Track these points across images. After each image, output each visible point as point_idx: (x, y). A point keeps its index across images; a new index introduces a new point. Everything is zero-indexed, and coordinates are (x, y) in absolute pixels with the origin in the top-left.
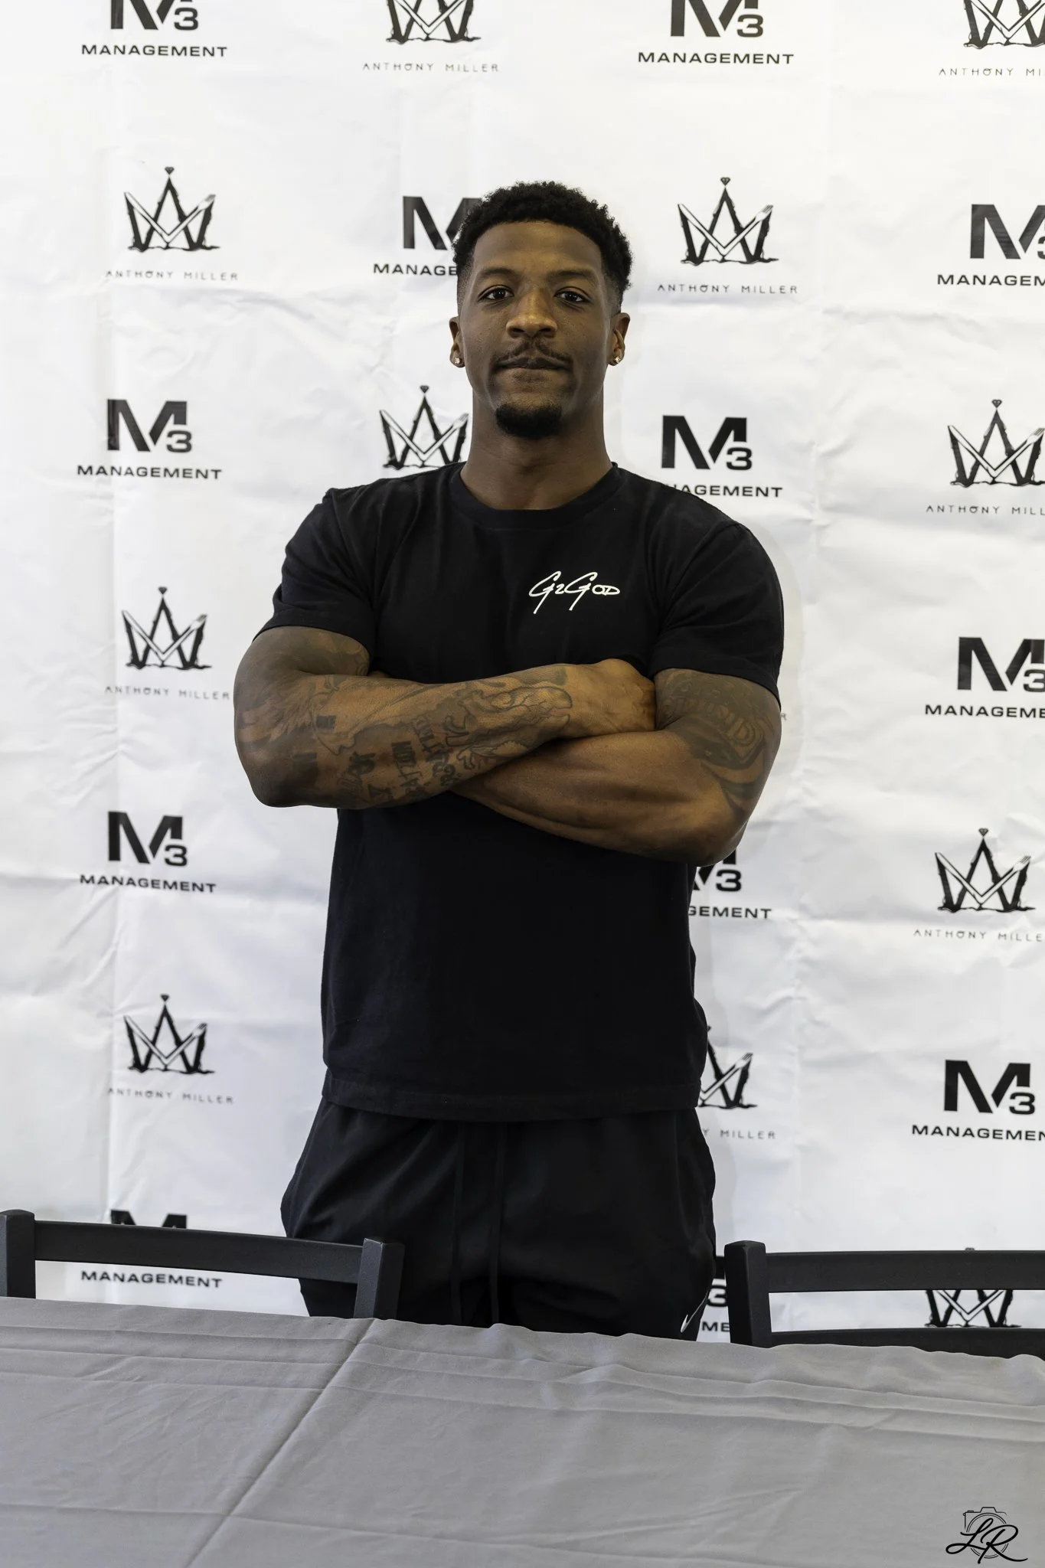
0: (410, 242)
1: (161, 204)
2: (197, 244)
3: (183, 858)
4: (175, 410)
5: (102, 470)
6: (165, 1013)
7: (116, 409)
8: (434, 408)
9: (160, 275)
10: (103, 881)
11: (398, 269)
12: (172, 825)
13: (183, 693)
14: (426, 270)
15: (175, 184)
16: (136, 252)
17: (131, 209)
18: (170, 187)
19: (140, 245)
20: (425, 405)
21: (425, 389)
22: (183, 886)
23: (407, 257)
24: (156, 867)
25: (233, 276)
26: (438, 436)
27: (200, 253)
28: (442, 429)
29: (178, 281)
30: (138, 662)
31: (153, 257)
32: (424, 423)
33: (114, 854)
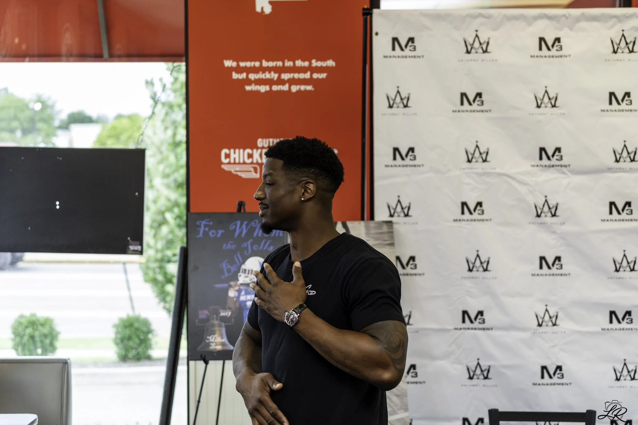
0: (541, 158)
1: (475, 151)
2: (485, 161)
3: (484, 322)
4: (480, 204)
5: (460, 220)
6: (478, 364)
7: (464, 204)
8: (550, 202)
9: (475, 169)
10: (461, 329)
11: (537, 166)
12: (481, 313)
13: (483, 278)
14: (546, 166)
15: (479, 145)
16: (468, 164)
17: (467, 152)
18: (477, 146)
19: (469, 161)
20: (546, 201)
21: (546, 197)
22: (484, 329)
23: (540, 163)
24: (476, 324)
25: (495, 169)
26: (550, 208)
27: (486, 163)
28: (551, 206)
29: (479, 170)
30: (470, 270)
31: (473, 164)
32: (546, 206)
33: (464, 321)
